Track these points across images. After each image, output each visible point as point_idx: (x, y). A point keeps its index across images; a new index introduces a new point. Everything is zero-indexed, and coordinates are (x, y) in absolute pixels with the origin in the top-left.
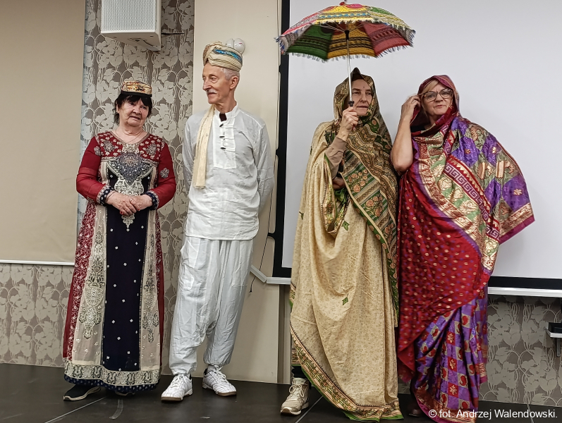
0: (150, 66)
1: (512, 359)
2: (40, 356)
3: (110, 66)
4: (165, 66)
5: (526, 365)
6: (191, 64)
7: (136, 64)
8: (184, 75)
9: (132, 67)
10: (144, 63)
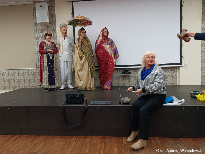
0: (48, 29)
1: (116, 79)
2: (31, 86)
3: (40, 30)
4: (51, 29)
5: (119, 80)
6: (56, 29)
7: (45, 29)
8: (55, 31)
9: (44, 30)
10: (47, 29)
